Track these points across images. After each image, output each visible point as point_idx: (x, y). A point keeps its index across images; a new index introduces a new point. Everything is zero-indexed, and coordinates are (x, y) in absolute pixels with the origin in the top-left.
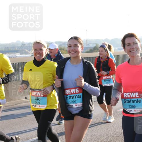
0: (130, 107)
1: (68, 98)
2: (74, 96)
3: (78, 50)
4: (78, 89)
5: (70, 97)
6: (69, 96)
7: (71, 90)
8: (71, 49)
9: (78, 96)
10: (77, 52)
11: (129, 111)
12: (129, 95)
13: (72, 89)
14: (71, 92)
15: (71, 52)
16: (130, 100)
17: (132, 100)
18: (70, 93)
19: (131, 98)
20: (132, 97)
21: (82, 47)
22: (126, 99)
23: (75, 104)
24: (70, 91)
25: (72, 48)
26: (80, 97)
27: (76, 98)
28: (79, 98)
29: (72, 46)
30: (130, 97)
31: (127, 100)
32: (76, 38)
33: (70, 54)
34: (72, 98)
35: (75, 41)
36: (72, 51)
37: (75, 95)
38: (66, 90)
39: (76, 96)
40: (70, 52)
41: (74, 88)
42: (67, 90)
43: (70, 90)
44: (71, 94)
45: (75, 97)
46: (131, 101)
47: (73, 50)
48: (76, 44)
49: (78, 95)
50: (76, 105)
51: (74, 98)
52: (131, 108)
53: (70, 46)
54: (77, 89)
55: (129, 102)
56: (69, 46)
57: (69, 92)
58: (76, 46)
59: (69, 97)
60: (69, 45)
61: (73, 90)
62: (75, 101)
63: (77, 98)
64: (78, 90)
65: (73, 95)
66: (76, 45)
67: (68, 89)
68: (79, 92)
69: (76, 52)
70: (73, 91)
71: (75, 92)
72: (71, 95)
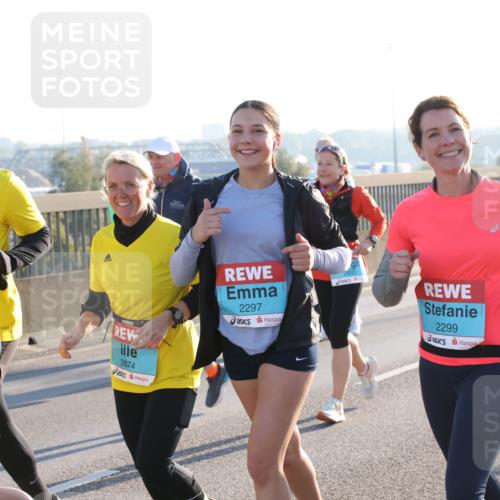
0: (441, 328)
1: (236, 295)
2: (254, 290)
3: (265, 143)
4: (270, 267)
5: (241, 293)
6: (238, 287)
7: (247, 269)
8: (242, 140)
9: (268, 291)
10: (261, 150)
11: (435, 340)
12: (440, 291)
13: (250, 265)
14: (246, 276)
15: (240, 151)
16: (440, 305)
17: (447, 307)
18: (244, 279)
19: (444, 299)
20: (448, 296)
21: (278, 136)
22: (431, 302)
23: (257, 317)
24: (244, 271)
25: (246, 137)
26: (276, 295)
27: (260, 296)
28: (271, 296)
29: (246, 130)
30: (441, 296)
31: (433, 307)
32: (258, 106)
33: (239, 155)
34: (249, 297)
35: (256, 114)
36: (246, 148)
37: (260, 286)
38: (227, 270)
39: (262, 292)
40: (240, 148)
41: (257, 265)
42: (232, 270)
43: (242, 269)
44: (247, 282)
45: (257, 292)
46: (446, 311)
47: (249, 143)
48: (257, 125)
49: (267, 286)
50: (259, 320)
51: (254, 296)
52: (442, 330)
53: (237, 131)
54: (265, 268)
55: (438, 312)
56: (235, 131)
57: (239, 274)
58: (259, 131)
59: (239, 291)
60: (236, 128)
61: (253, 268)
62: (258, 306)
63: (265, 296)
64: (270, 272)
65: (251, 287)
66: (260, 128)
67: (234, 266)
68: (271, 277)
69: (257, 151)
70: (254, 273)
71: (258, 277)
72: (244, 287)
